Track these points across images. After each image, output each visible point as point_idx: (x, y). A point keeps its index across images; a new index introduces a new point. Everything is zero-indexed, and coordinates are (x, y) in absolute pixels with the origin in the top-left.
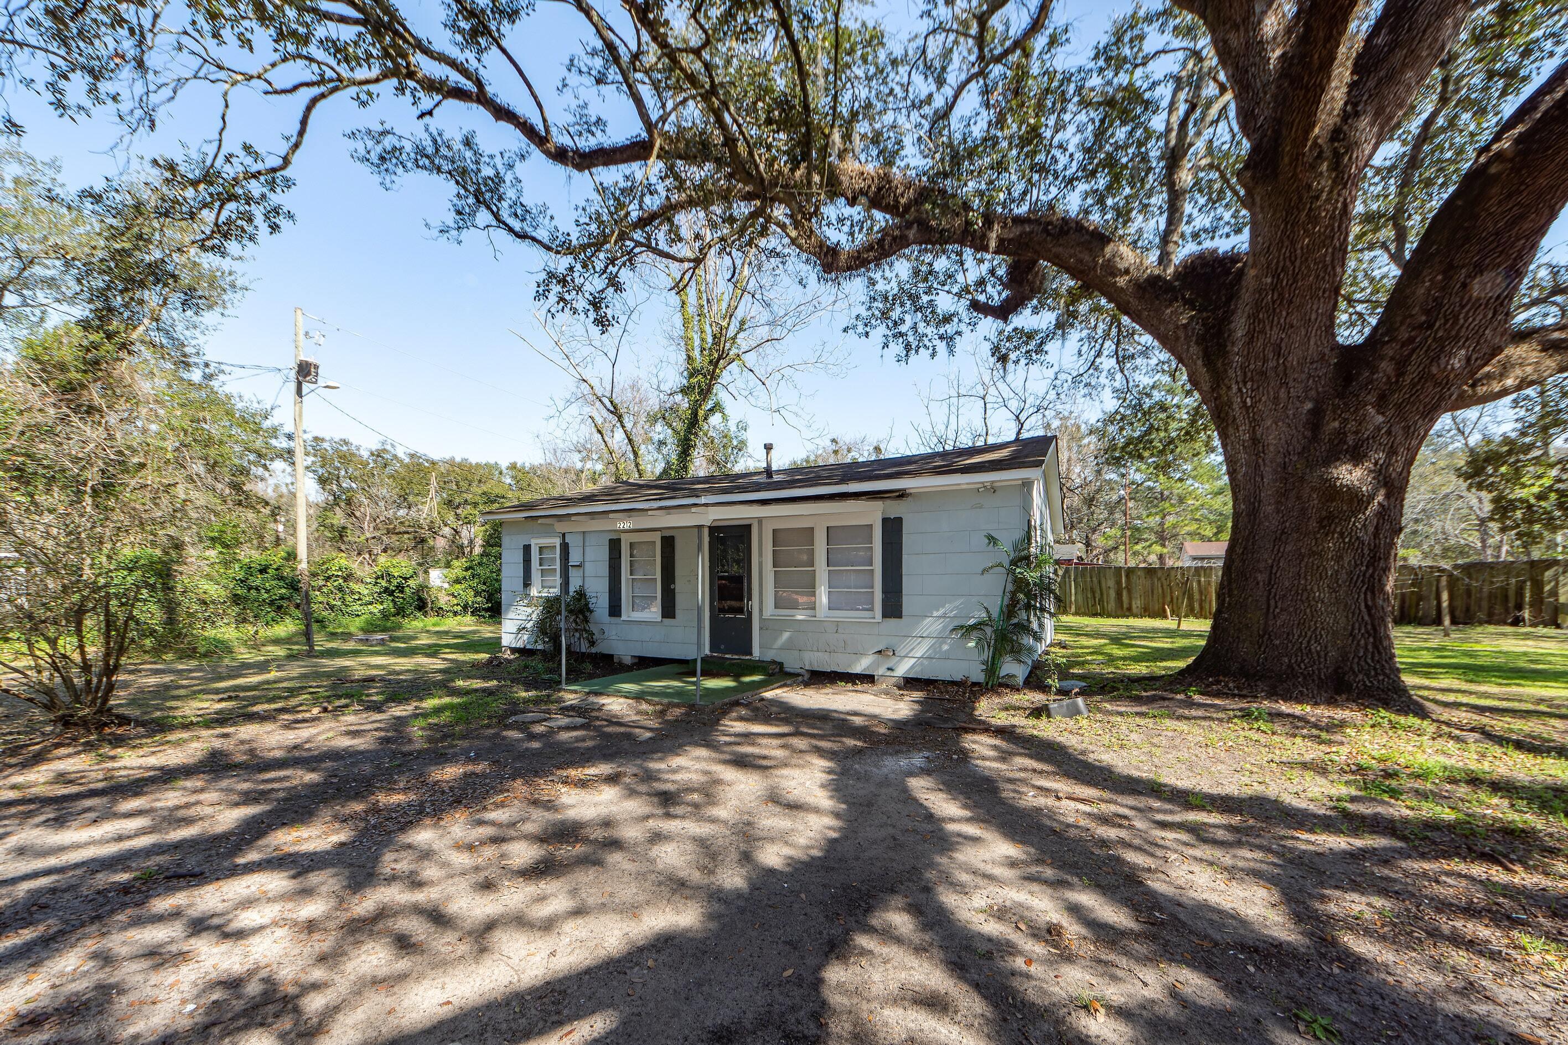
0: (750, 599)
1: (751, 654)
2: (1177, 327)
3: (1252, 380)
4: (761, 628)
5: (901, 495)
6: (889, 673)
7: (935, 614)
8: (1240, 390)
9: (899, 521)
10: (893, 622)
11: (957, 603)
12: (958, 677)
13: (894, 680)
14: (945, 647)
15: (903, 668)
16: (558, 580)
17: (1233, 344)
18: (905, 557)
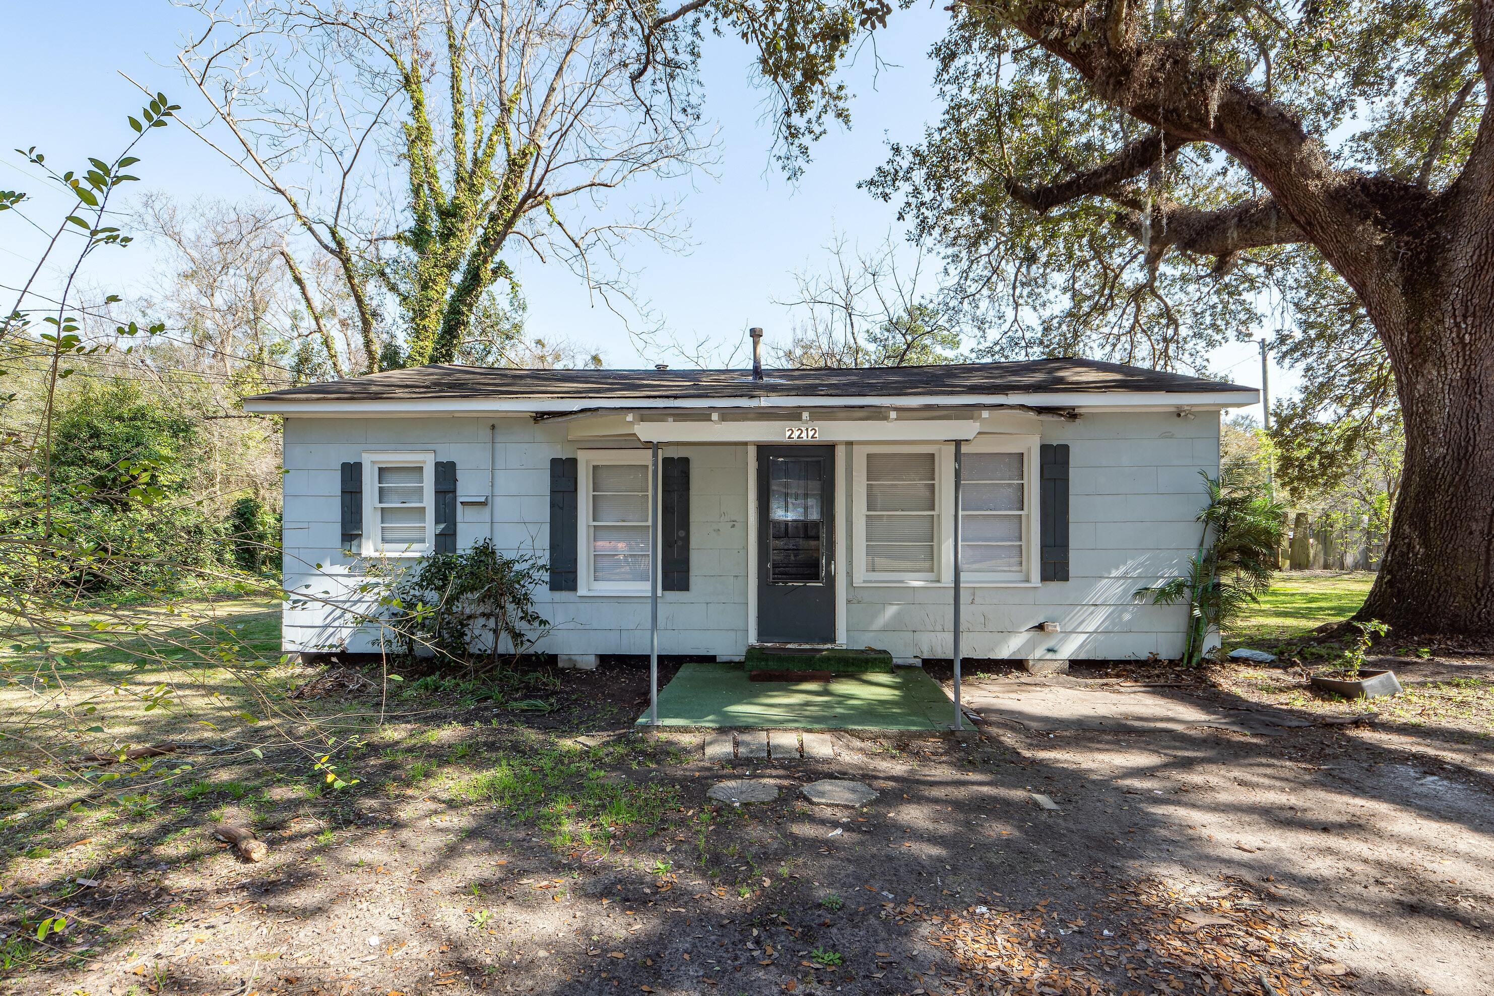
0: (831, 557)
1: (833, 641)
2: (1370, 248)
3: (1474, 315)
4: (849, 602)
5: (1072, 414)
6: (1049, 656)
7: (1114, 573)
8: (1457, 325)
9: (1064, 450)
10: (1055, 586)
11: (1142, 559)
12: (1143, 655)
13: (1057, 664)
14: (1127, 617)
15: (1070, 649)
16: (430, 527)
17: (1451, 274)
18: (1072, 500)
